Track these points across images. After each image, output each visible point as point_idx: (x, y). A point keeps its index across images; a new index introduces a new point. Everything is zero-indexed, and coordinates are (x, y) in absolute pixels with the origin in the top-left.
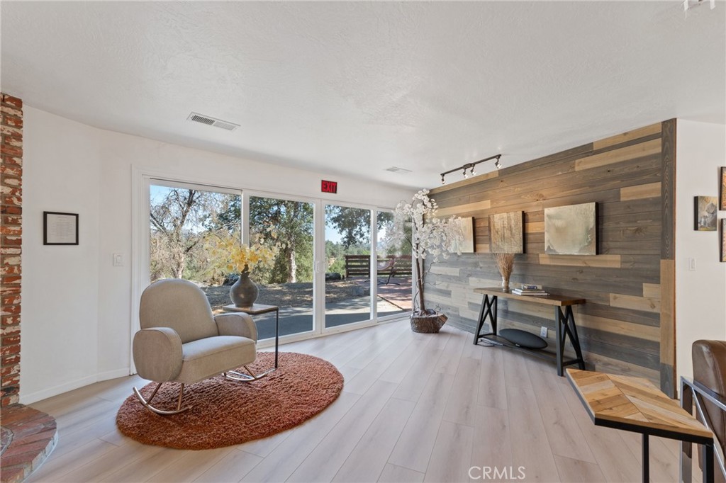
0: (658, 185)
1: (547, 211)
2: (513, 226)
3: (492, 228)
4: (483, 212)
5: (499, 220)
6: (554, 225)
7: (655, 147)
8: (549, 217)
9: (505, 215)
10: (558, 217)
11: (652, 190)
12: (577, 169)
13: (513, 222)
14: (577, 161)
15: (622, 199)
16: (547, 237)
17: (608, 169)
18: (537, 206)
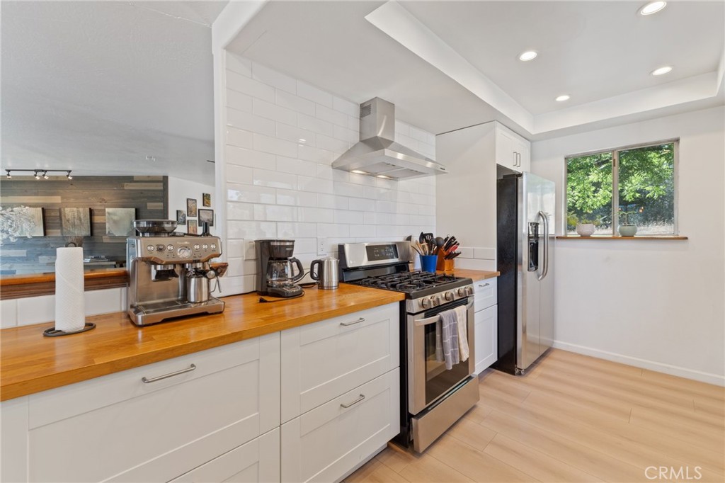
0: (162, 204)
1: (107, 210)
2: (82, 217)
3: (63, 218)
4: (53, 204)
5: (69, 212)
6: (112, 219)
7: (160, 187)
8: (109, 213)
9: (75, 209)
10: (114, 214)
11: (159, 205)
12: (125, 188)
13: (82, 215)
14: (126, 184)
15: (148, 208)
16: (107, 225)
17: (142, 192)
18: (101, 205)
